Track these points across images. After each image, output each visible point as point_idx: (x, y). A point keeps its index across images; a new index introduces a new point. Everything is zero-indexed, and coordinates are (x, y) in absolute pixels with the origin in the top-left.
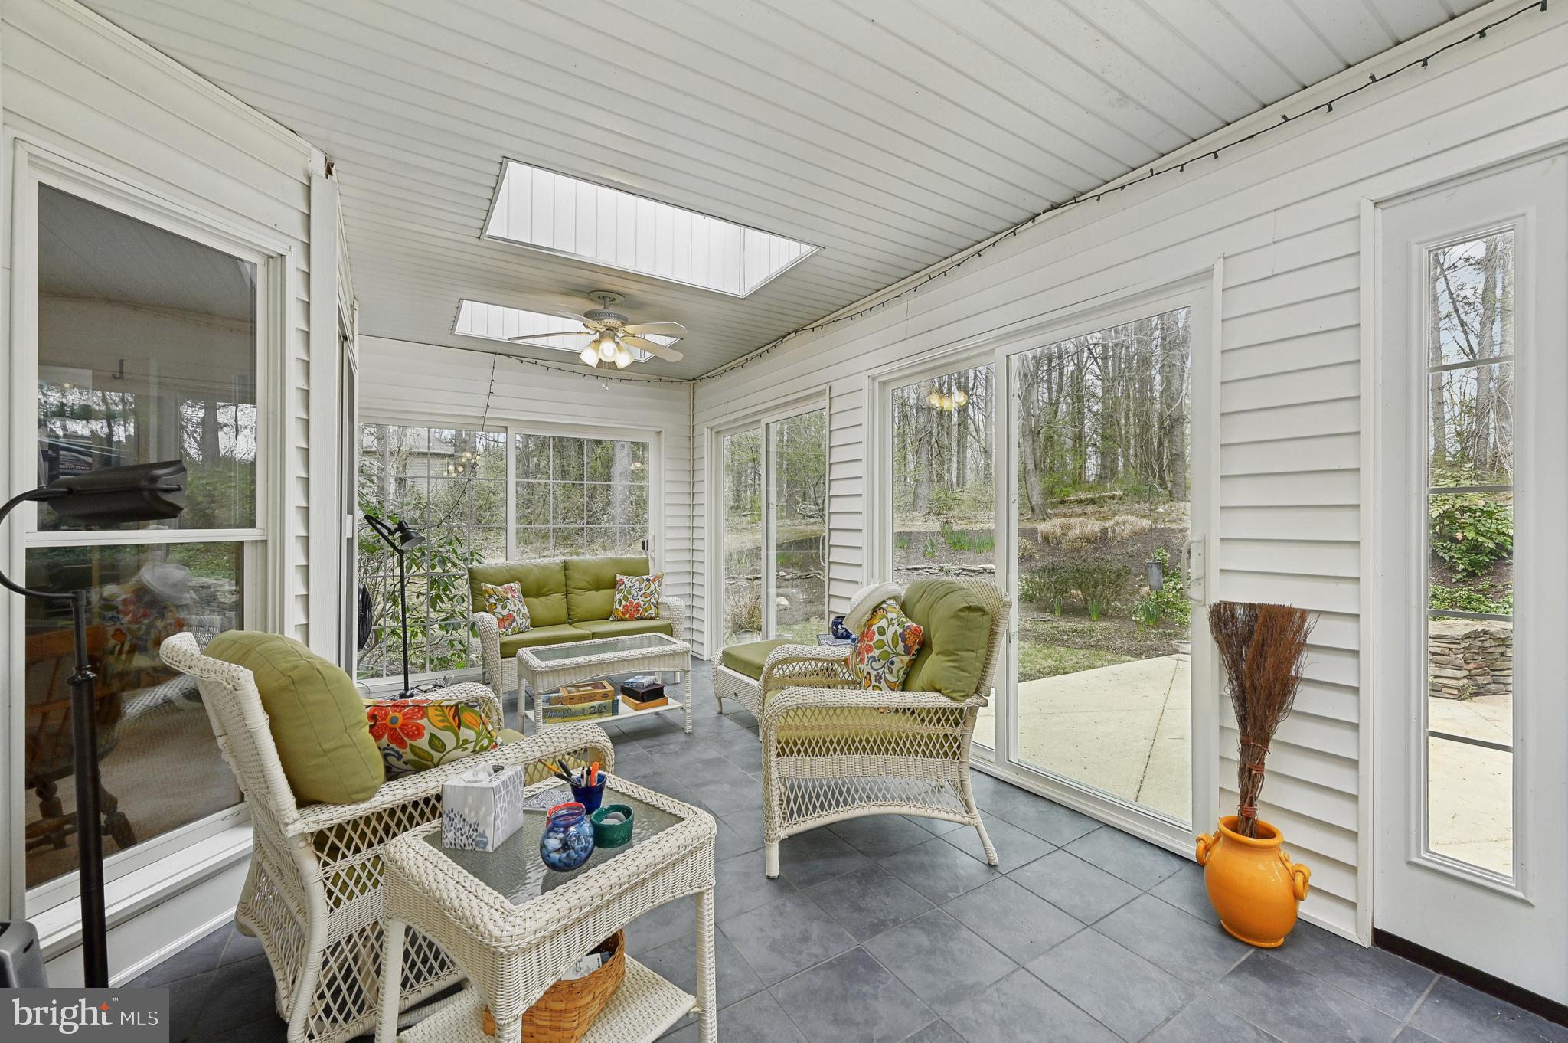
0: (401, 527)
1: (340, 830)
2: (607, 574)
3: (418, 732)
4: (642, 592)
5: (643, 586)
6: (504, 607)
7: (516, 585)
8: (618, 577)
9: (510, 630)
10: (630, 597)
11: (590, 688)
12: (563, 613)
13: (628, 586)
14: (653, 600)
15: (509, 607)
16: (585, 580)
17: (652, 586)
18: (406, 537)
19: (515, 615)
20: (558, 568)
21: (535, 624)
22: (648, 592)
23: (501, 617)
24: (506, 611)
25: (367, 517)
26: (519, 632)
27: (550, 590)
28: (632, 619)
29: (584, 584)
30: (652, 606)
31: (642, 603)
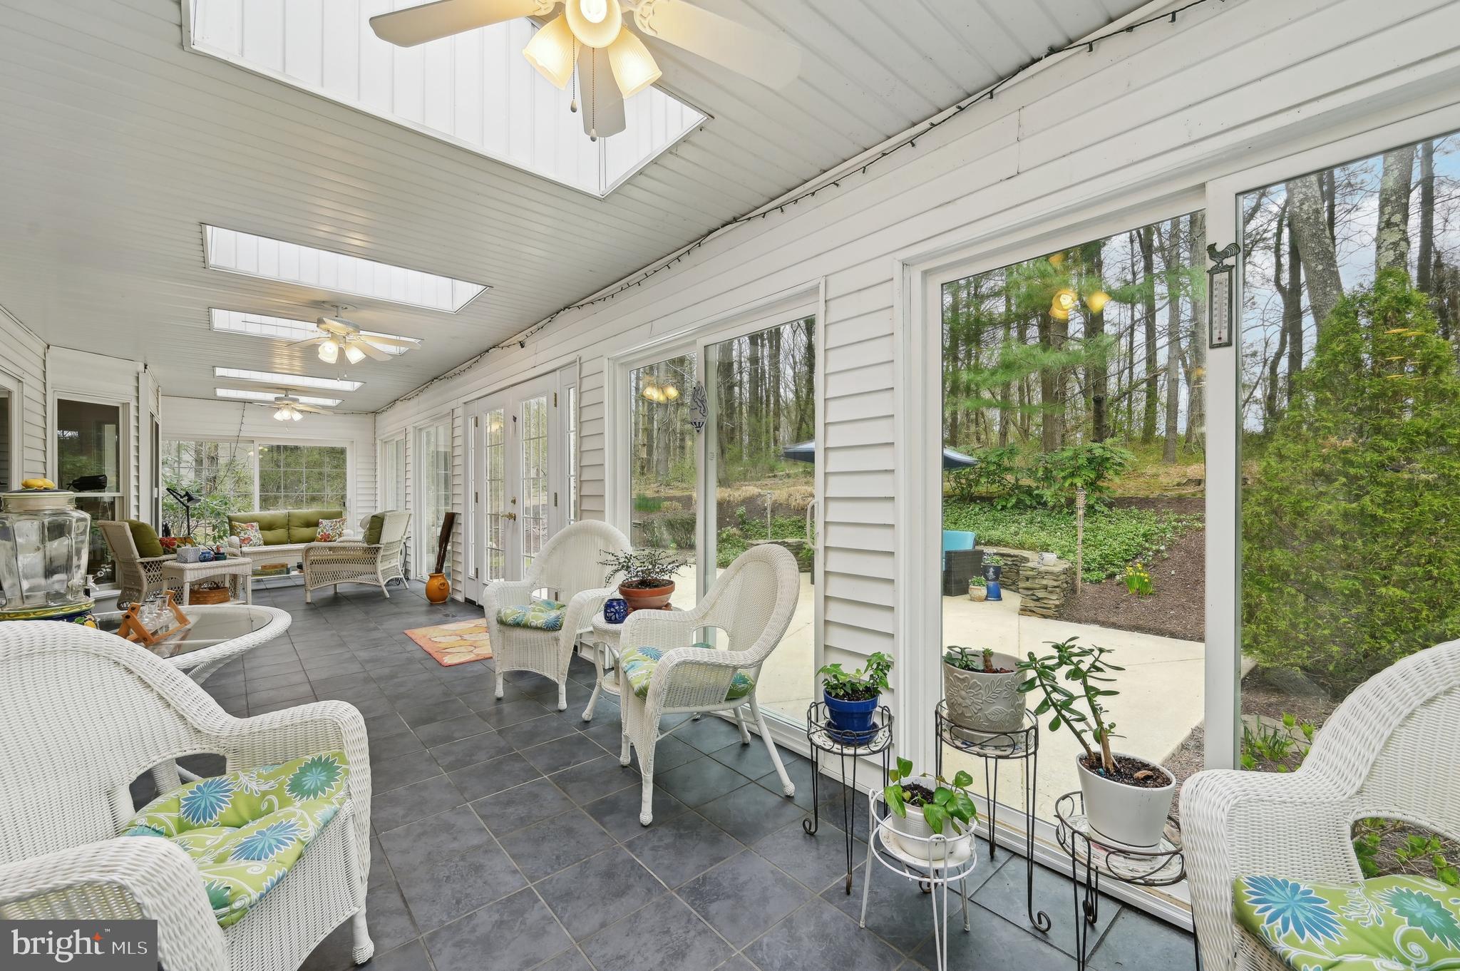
0: (187, 494)
1: (153, 562)
2: (314, 519)
3: (174, 544)
4: (333, 528)
5: (334, 525)
7: (255, 524)
8: (320, 520)
9: (248, 545)
10: (325, 530)
12: (284, 538)
13: (324, 525)
14: (337, 532)
15: (249, 534)
16: (300, 522)
17: (338, 526)
18: (190, 499)
19: (252, 538)
20: (284, 516)
21: (266, 543)
24: (247, 536)
25: (168, 489)
27: (278, 527)
28: (325, 541)
29: (299, 524)
30: (337, 535)
31: (330, 534)
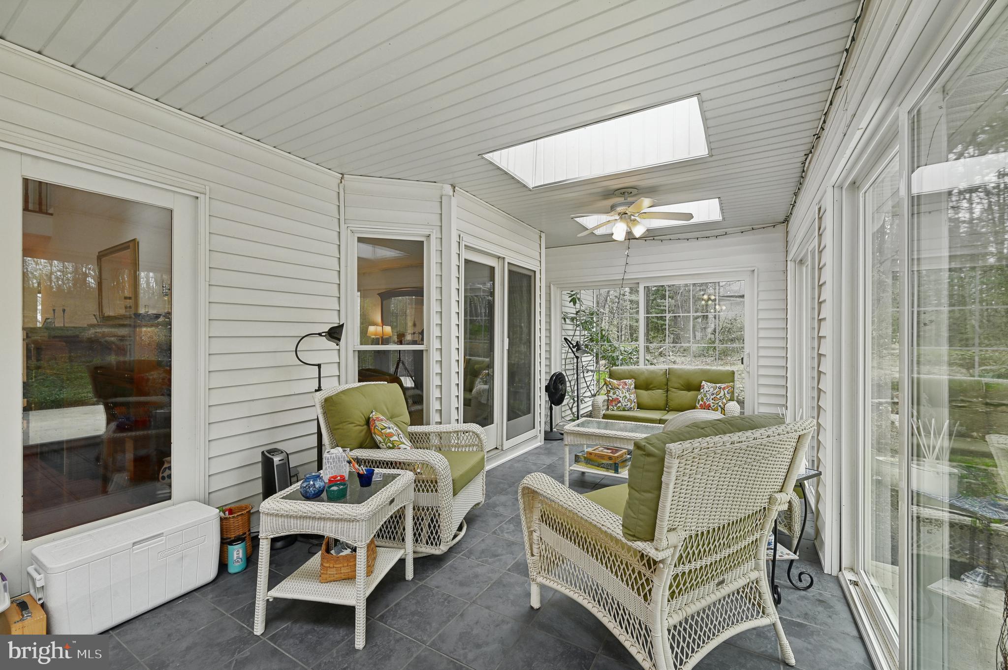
0: (577, 344)
2: (696, 380)
4: (713, 396)
5: (715, 392)
6: (614, 394)
7: (630, 381)
8: (704, 383)
9: (615, 408)
10: (705, 398)
11: (610, 451)
12: (662, 403)
13: (705, 390)
14: (720, 404)
15: (617, 393)
16: (679, 383)
17: (722, 394)
18: (579, 349)
19: (621, 399)
20: (662, 372)
22: (718, 397)
23: (611, 399)
24: (615, 396)
26: (624, 410)
27: (655, 387)
29: (676, 385)
30: (719, 408)
31: (712, 405)
